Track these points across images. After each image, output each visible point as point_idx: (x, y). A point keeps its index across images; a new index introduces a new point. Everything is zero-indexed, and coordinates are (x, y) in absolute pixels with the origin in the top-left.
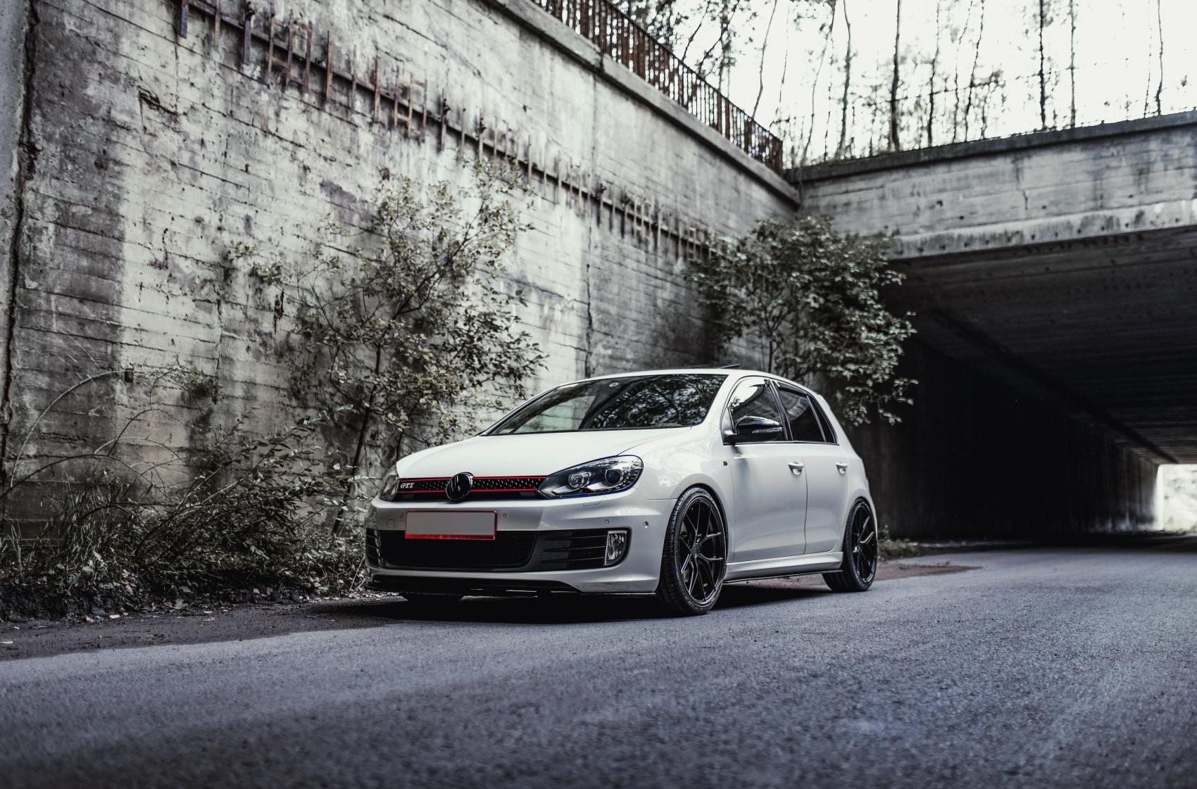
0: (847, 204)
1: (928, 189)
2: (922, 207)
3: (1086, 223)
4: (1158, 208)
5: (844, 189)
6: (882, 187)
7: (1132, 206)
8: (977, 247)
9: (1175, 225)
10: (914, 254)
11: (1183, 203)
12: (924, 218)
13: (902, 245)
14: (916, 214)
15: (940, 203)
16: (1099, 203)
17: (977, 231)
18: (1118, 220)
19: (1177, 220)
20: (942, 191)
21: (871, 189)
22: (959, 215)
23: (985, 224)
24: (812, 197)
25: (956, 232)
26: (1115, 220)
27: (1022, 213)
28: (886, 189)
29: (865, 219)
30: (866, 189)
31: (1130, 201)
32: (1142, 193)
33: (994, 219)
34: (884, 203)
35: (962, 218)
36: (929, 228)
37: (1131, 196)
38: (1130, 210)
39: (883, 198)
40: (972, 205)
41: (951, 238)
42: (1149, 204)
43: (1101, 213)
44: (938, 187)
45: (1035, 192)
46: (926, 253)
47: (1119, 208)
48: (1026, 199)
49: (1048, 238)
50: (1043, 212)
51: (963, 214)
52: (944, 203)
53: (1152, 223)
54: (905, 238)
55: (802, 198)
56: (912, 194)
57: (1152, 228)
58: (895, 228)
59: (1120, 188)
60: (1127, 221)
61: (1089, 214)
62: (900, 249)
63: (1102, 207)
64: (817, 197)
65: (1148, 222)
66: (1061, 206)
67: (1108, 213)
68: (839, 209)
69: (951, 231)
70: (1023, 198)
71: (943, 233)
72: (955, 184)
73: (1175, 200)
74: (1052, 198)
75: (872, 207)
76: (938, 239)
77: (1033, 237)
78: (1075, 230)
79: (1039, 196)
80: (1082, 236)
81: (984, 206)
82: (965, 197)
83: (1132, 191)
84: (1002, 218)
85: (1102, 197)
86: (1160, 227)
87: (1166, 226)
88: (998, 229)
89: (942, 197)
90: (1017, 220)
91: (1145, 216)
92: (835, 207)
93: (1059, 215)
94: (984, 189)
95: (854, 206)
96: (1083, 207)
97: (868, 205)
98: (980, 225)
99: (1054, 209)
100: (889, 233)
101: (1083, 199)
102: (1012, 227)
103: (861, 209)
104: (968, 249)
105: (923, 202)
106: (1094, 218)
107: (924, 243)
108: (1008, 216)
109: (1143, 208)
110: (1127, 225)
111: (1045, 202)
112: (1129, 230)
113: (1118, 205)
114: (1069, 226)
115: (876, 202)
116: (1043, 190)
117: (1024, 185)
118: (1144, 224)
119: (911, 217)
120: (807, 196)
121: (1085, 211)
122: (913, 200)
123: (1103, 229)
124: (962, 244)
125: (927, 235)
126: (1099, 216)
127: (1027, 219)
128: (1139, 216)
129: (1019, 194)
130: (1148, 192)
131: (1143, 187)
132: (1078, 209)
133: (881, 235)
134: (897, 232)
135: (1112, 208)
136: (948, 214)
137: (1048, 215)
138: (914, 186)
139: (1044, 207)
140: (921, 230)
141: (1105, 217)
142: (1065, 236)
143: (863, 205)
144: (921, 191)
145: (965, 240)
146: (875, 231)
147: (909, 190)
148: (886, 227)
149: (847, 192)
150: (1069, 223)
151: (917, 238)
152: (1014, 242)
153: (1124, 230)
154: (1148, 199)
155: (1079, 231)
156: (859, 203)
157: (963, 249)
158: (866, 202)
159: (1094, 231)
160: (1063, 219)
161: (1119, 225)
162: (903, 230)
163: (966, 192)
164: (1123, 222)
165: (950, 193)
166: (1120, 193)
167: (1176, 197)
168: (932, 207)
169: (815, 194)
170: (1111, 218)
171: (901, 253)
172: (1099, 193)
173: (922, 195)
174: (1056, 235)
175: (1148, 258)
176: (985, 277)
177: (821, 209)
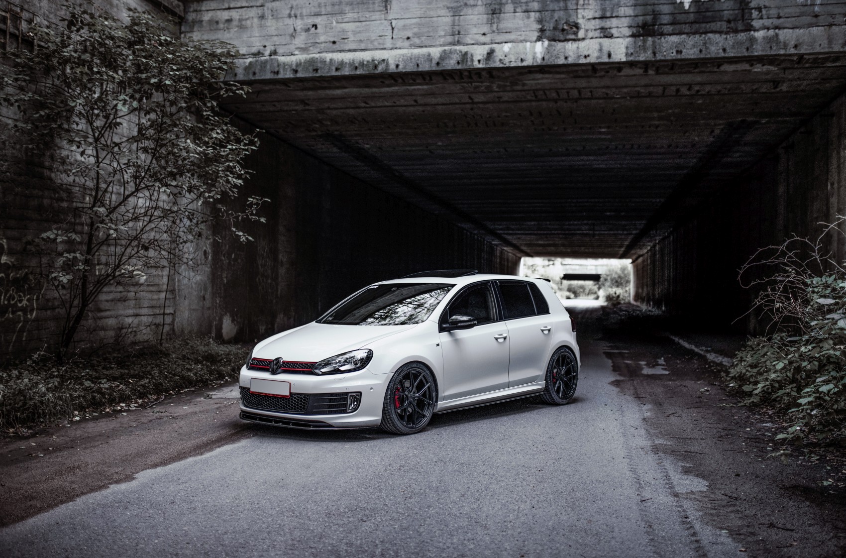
0: (229, 21)
1: (305, 12)
2: (298, 28)
3: (444, 56)
4: (506, 47)
5: (227, 6)
6: (262, 6)
7: (484, 44)
8: (346, 72)
9: (520, 64)
10: (289, 75)
11: (528, 44)
12: (300, 41)
13: (279, 65)
14: (293, 36)
15: (315, 26)
16: (456, 38)
17: (347, 57)
18: (472, 56)
19: (522, 60)
20: (317, 15)
21: (252, 7)
22: (332, 40)
23: (355, 50)
24: (196, 11)
25: (328, 56)
26: (469, 56)
27: (389, 43)
28: (265, 8)
29: (245, 37)
30: (248, 7)
31: (483, 39)
32: (494, 32)
33: (363, 46)
34: (263, 21)
35: (334, 42)
36: (304, 50)
37: (484, 34)
38: (482, 47)
39: (262, 17)
40: (344, 31)
41: (323, 62)
42: (498, 43)
43: (458, 48)
44: (314, 10)
45: (401, 23)
46: (299, 75)
47: (473, 44)
48: (393, 29)
49: (411, 68)
50: (407, 43)
51: (335, 39)
52: (318, 26)
53: (501, 60)
54: (282, 59)
55: (186, 12)
56: (290, 16)
57: (501, 65)
58: (273, 48)
59: (475, 26)
60: (480, 57)
61: (447, 48)
62: (276, 70)
63: (459, 43)
64: (200, 11)
65: (497, 60)
66: (423, 38)
67: (464, 49)
68: (221, 26)
69: (323, 55)
70: (390, 28)
71: (317, 56)
72: (329, 9)
73: (521, 41)
74: (416, 30)
75: (252, 27)
76: (312, 61)
77: (397, 66)
78: (434, 62)
79: (405, 27)
80: (440, 68)
81: (355, 33)
82: (337, 23)
83: (485, 29)
84: (370, 46)
85: (459, 33)
86: (507, 65)
87: (513, 65)
88: (366, 56)
89: (318, 20)
90: (385, 49)
91: (495, 54)
92: (217, 22)
93: (422, 47)
94: (355, 15)
95: (235, 23)
96: (442, 40)
97: (248, 22)
98: (350, 51)
99: (417, 41)
100: (267, 53)
101: (442, 33)
102: (379, 55)
103: (242, 27)
104: (338, 73)
105: (299, 24)
106: (451, 52)
107: (299, 64)
108: (376, 43)
109: (494, 46)
110: (479, 61)
111: (410, 34)
112: (481, 66)
113: (473, 42)
114: (429, 58)
115: (256, 20)
116: (408, 22)
117: (390, 17)
118: (494, 62)
119: (288, 38)
120: (191, 9)
121: (444, 45)
122: (290, 22)
123: (458, 63)
124: (334, 68)
125: (302, 57)
126: (456, 50)
127: (392, 49)
128: (491, 53)
129: (387, 23)
130: (499, 31)
131: (495, 26)
132: (438, 43)
133: (259, 54)
134: (274, 53)
135: (467, 44)
136: (322, 38)
137: (412, 46)
138: (292, 8)
139: (408, 38)
140: (296, 52)
141: (461, 52)
142: (425, 67)
143: (244, 23)
144: (298, 13)
145: (336, 65)
146: (254, 50)
147: (288, 12)
148: (265, 46)
149: (229, 8)
150: (429, 55)
151: (293, 59)
152: (380, 68)
153: (476, 65)
154: (499, 38)
155: (438, 64)
156: (240, 20)
157: (334, 73)
158: (246, 19)
159: (451, 64)
160: (424, 51)
161: (472, 60)
162: (280, 50)
163: (339, 18)
164: (476, 58)
165: (325, 17)
166: (475, 30)
167: (522, 38)
168: (308, 30)
169: (199, 9)
170: (466, 53)
171: (278, 73)
172: (457, 28)
173: (298, 17)
174: (418, 65)
175: (499, 98)
176: (363, 105)
177: (204, 24)
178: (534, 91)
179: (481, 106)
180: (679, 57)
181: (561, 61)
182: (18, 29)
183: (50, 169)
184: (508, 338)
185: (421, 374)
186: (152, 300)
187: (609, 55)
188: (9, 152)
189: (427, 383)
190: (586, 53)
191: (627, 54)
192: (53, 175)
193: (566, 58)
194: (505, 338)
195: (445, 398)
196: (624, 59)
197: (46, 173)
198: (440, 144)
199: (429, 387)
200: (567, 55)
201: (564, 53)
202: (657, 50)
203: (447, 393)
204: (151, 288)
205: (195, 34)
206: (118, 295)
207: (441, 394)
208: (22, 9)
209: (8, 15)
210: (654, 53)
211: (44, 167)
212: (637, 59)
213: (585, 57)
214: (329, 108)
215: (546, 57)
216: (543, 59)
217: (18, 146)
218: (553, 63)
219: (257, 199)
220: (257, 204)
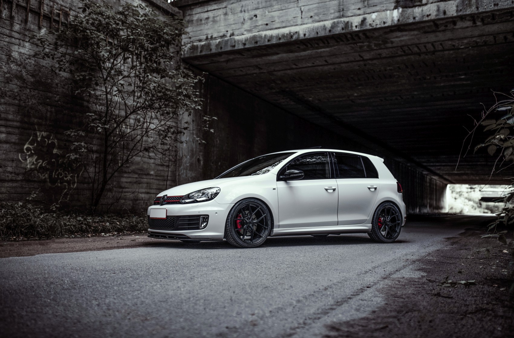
0: (207, 18)
1: (250, 8)
2: (246, 18)
3: (334, 26)
4: (374, 16)
5: (206, 10)
6: (226, 7)
7: (359, 15)
8: (274, 41)
9: (383, 26)
10: (241, 47)
11: (388, 12)
12: (247, 26)
13: (235, 42)
14: (243, 23)
15: (256, 16)
16: (341, 13)
17: (274, 33)
18: (352, 23)
19: (384, 23)
20: (257, 9)
21: (220, 9)
22: (266, 23)
23: (279, 28)
24: (190, 15)
25: (263, 33)
26: (350, 24)
27: (299, 21)
28: (228, 8)
29: (216, 27)
30: (218, 9)
31: (359, 12)
32: (365, 7)
33: (284, 25)
34: (226, 16)
35: (267, 24)
36: (249, 31)
37: (359, 9)
38: (358, 17)
39: (226, 14)
40: (273, 17)
41: (261, 37)
42: (369, 14)
43: (342, 19)
44: (255, 6)
45: (307, 8)
46: (247, 46)
47: (352, 16)
48: (302, 12)
49: (313, 35)
50: (310, 20)
51: (267, 22)
52: (258, 16)
53: (370, 24)
54: (237, 38)
55: (184, 16)
56: (241, 12)
57: (371, 28)
58: (232, 32)
59: (353, 4)
60: (356, 24)
61: (335, 20)
62: (234, 44)
63: (343, 16)
64: (192, 14)
65: (368, 24)
66: (320, 16)
67: (346, 20)
68: (203, 22)
69: (261, 33)
70: (300, 12)
71: (257, 34)
72: (264, 4)
73: (384, 11)
74: (316, 11)
75: (220, 20)
76: (254, 37)
77: (305, 35)
78: (328, 30)
79: (309, 10)
80: (332, 33)
81: (279, 17)
82: (269, 12)
83: (360, 5)
84: (288, 24)
85: (343, 10)
86: (375, 27)
87: (378, 26)
88: (286, 31)
89: (257, 12)
90: (297, 25)
91: (366, 21)
92: (201, 20)
93: (319, 21)
94: (279, 6)
95: (211, 19)
96: (332, 16)
97: (218, 18)
98: (276, 28)
99: (317, 18)
100: (228, 35)
101: (333, 11)
102: (293, 29)
103: (214, 21)
104: (269, 43)
105: (247, 16)
106: (338, 23)
107: (246, 40)
108: (292, 22)
109: (366, 16)
110: (356, 26)
111: (312, 14)
112: (357, 29)
113: (352, 15)
114: (324, 28)
115: (222, 16)
116: (311, 7)
117: (300, 5)
118: (366, 26)
119: (240, 24)
120: (187, 14)
121: (334, 19)
122: (241, 15)
123: (343, 29)
124: (267, 40)
125: (248, 35)
126: (341, 21)
127: (301, 24)
128: (364, 21)
129: (298, 9)
130: (369, 6)
131: (366, 3)
132: (330, 18)
133: (224, 36)
134: (233, 34)
135: (348, 17)
136: (260, 23)
137: (314, 22)
138: (242, 6)
139: (311, 17)
140: (245, 33)
141: (344, 22)
142: (322, 34)
143: (215, 19)
144: (246, 9)
145: (268, 38)
146: (221, 34)
147: (240, 9)
148: (227, 31)
149: (208, 11)
150: (324, 26)
151: (243, 37)
152: (295, 37)
153: (354, 29)
154: (369, 10)
155: (330, 31)
156: (214, 17)
157: (267, 43)
158: (217, 16)
159: (338, 30)
160: (321, 24)
161: (352, 26)
162: (236, 33)
163: (270, 9)
164: (354, 25)
165: (261, 10)
166: (353, 7)
167: (384, 9)
168: (251, 19)
169: (191, 13)
170: (348, 22)
171: (234, 46)
172: (342, 7)
173: (246, 12)
174: (317, 33)
175: (380, 54)
176: (294, 66)
177: (194, 22)
178: (402, 47)
179: (370, 62)
180: (496, 8)
181: (411, 20)
182: (67, 21)
183: (88, 102)
184: (337, 190)
185: (258, 207)
186: (159, 185)
187: (445, 13)
188: (60, 90)
189: (264, 214)
190: (428, 13)
191: (457, 11)
192: (90, 105)
193: (414, 18)
194: (334, 190)
195: (279, 226)
196: (455, 14)
197: (85, 104)
198: (356, 94)
199: (265, 216)
200: (415, 16)
201: (413, 15)
202: (479, 6)
203: (281, 223)
204: (158, 178)
205: (189, 28)
206: (135, 180)
207: (276, 223)
208: (70, 9)
209: (60, 12)
210: (477, 8)
211: (84, 101)
212: (465, 13)
213: (428, 16)
214: (275, 71)
215: (401, 19)
216: (399, 20)
217: (66, 87)
218: (405, 22)
219: (208, 118)
220: (209, 121)
